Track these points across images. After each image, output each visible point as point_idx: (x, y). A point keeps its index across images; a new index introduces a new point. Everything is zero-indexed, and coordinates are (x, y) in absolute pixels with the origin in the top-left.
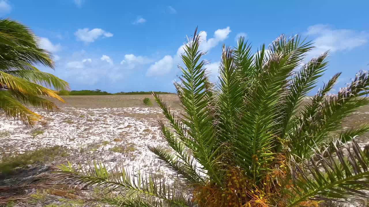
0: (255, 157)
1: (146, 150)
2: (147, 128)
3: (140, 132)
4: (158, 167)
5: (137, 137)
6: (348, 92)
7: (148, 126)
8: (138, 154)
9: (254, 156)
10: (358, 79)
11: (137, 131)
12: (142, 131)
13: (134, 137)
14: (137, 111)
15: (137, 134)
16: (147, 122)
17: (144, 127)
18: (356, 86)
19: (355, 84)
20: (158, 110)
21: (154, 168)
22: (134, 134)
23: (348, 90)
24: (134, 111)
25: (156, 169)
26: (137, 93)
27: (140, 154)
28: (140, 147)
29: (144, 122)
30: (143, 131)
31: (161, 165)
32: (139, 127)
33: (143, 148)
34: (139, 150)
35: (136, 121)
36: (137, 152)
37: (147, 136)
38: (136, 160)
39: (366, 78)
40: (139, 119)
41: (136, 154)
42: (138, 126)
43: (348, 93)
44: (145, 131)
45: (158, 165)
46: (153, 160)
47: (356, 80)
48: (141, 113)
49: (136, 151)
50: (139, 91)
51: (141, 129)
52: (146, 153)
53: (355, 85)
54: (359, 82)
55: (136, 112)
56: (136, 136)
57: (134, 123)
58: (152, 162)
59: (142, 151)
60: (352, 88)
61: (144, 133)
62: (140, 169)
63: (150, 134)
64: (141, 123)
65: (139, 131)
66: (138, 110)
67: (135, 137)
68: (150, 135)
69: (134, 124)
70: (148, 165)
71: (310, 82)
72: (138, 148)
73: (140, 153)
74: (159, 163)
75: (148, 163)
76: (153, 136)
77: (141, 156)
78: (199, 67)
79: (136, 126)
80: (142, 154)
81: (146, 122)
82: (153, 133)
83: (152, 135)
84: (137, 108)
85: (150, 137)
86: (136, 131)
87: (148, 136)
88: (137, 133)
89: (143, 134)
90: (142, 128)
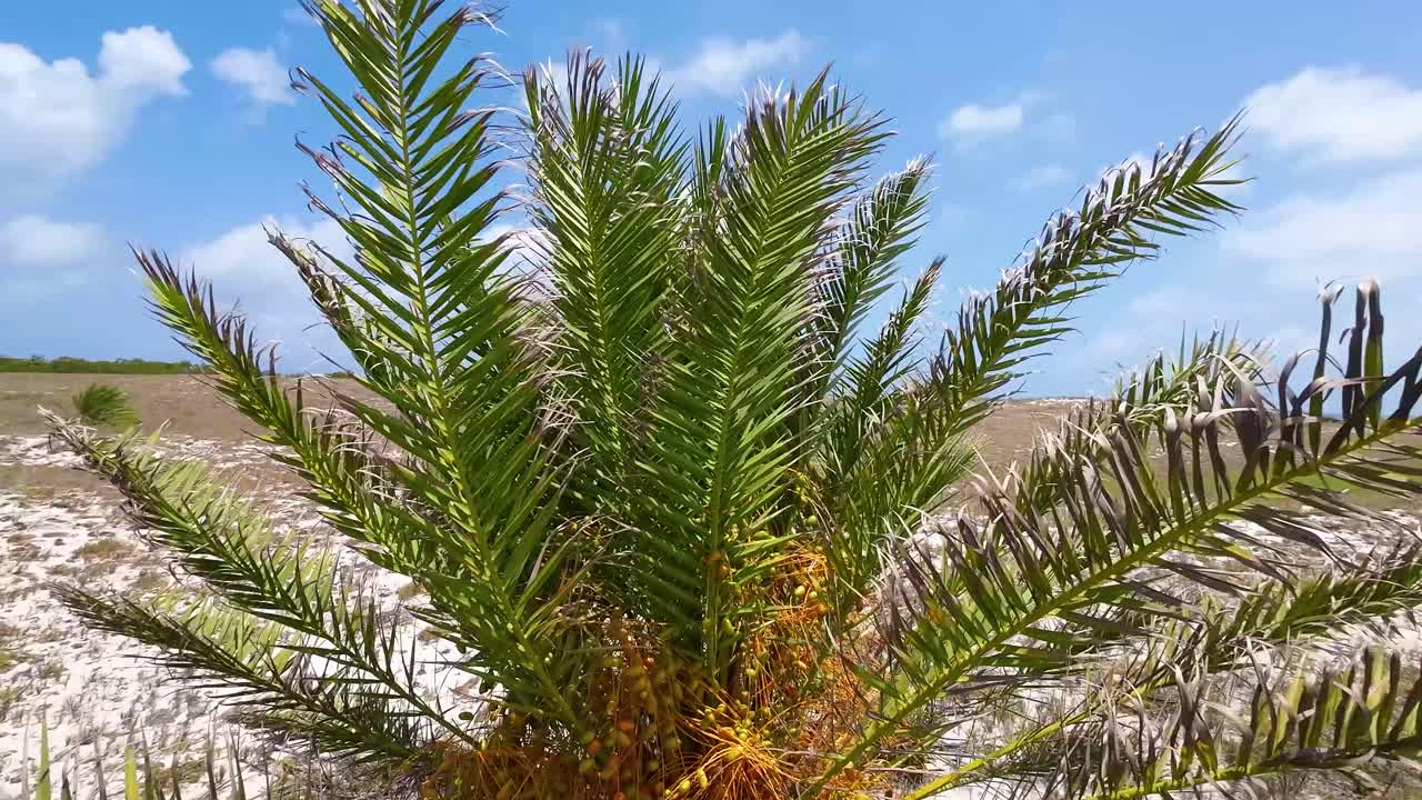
0: (719, 562)
1: (96, 650)
2: (104, 538)
3: (52, 562)
4: (172, 728)
5: (28, 590)
6: (1026, 280)
7: (109, 529)
8: (37, 682)
9: (717, 555)
10: (1054, 236)
11: (34, 556)
12: (69, 556)
13: (11, 589)
14: (30, 454)
15: (28, 575)
16: (104, 506)
17: (84, 532)
18: (1048, 259)
19: (1045, 254)
20: (173, 448)
21: (150, 734)
22: (11, 578)
23: (1027, 276)
24: (12, 452)
25: (165, 736)
26: (34, 366)
27: (50, 681)
28: (52, 638)
29: (79, 508)
30: (77, 554)
31: (194, 710)
32: (46, 535)
33: (74, 641)
34: (47, 660)
35: (22, 505)
36: (28, 673)
37: (102, 575)
38: (20, 715)
39: (1075, 233)
40: (50, 494)
41: (23, 682)
42: (38, 533)
43: (1028, 287)
44: (86, 552)
45: (177, 714)
46: (146, 697)
47: (1047, 241)
48: (61, 464)
49: (24, 667)
50: (50, 356)
51: (59, 543)
52: (95, 665)
53: (1045, 257)
54: (1058, 249)
55: (26, 462)
56: (26, 583)
57: (8, 518)
58: (139, 706)
59: (68, 662)
60: (1038, 267)
61: (80, 563)
62: (51, 757)
63: (119, 569)
64: (60, 513)
65: (46, 557)
66: (44, 451)
67: (13, 595)
68: (123, 570)
69: (9, 523)
70: (110, 729)
71: (880, 265)
72: (36, 649)
73: (53, 672)
74: (184, 705)
75: (107, 716)
76: (142, 575)
77: (59, 687)
78: (449, 98)
79: (25, 532)
80: (63, 678)
81: (94, 510)
82: (144, 559)
83: (136, 572)
84: (31, 441)
85: (126, 579)
86: (23, 559)
87: (111, 578)
88: (35, 568)
89: (75, 572)
90: (65, 540)
